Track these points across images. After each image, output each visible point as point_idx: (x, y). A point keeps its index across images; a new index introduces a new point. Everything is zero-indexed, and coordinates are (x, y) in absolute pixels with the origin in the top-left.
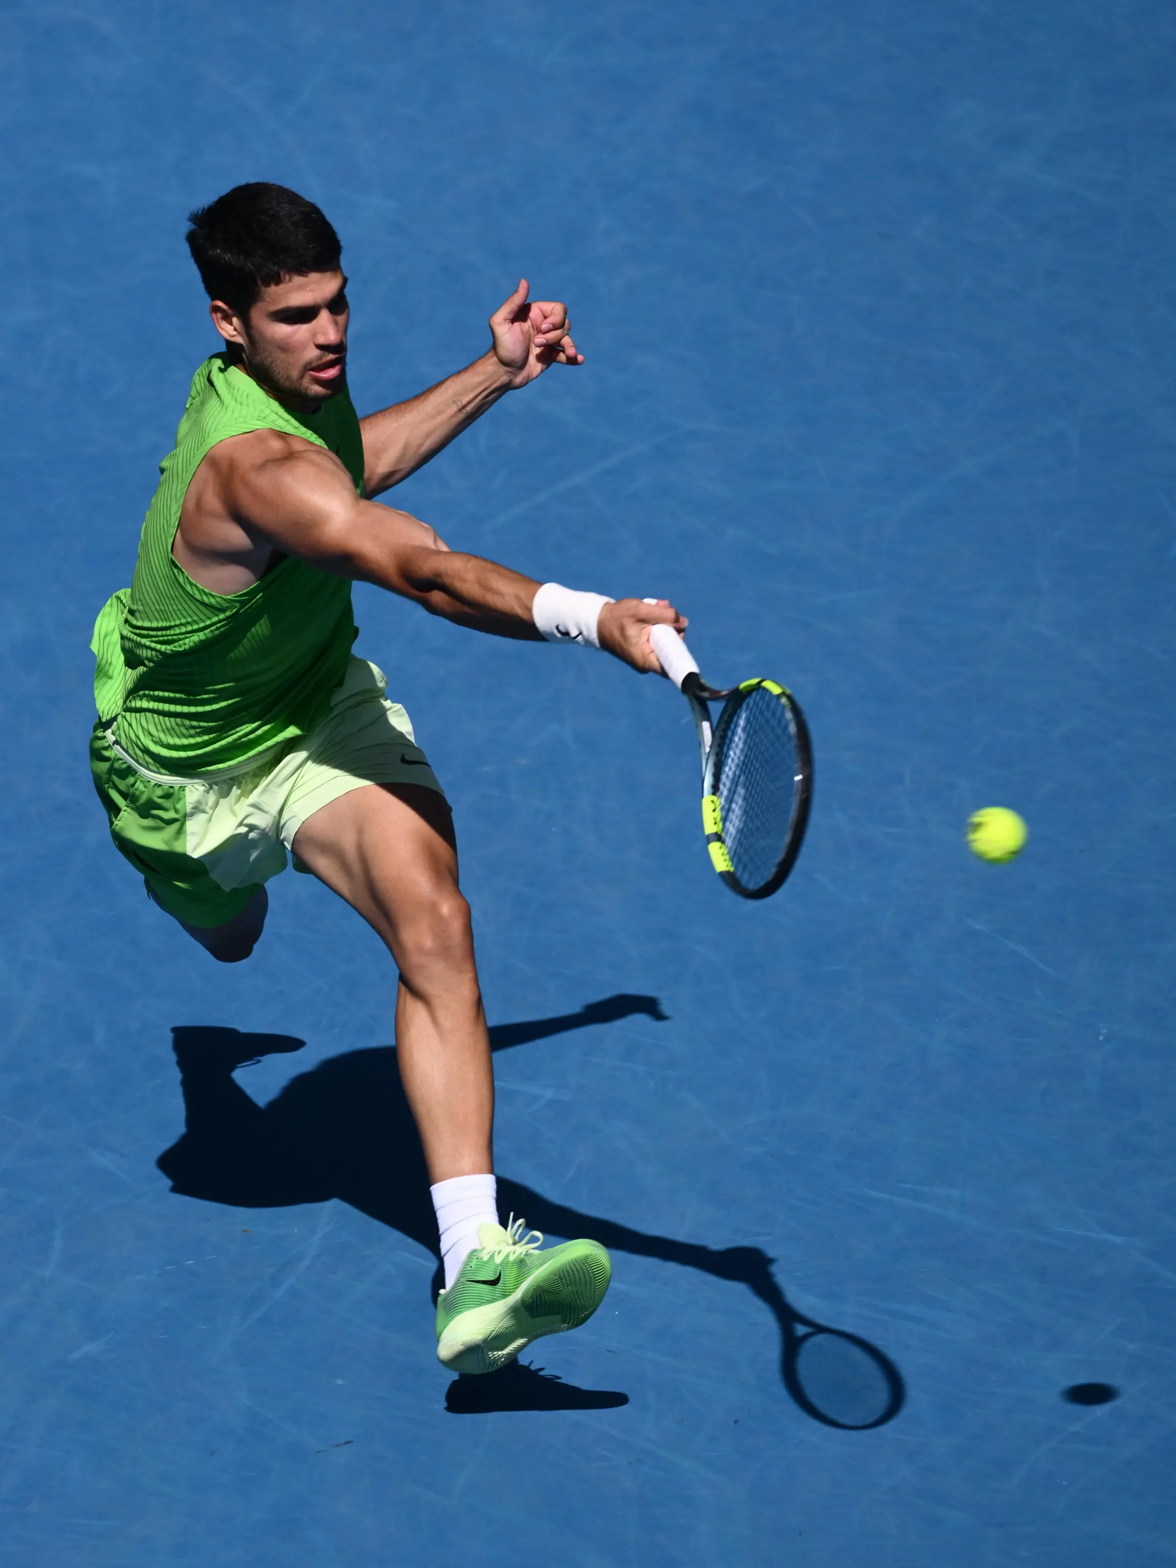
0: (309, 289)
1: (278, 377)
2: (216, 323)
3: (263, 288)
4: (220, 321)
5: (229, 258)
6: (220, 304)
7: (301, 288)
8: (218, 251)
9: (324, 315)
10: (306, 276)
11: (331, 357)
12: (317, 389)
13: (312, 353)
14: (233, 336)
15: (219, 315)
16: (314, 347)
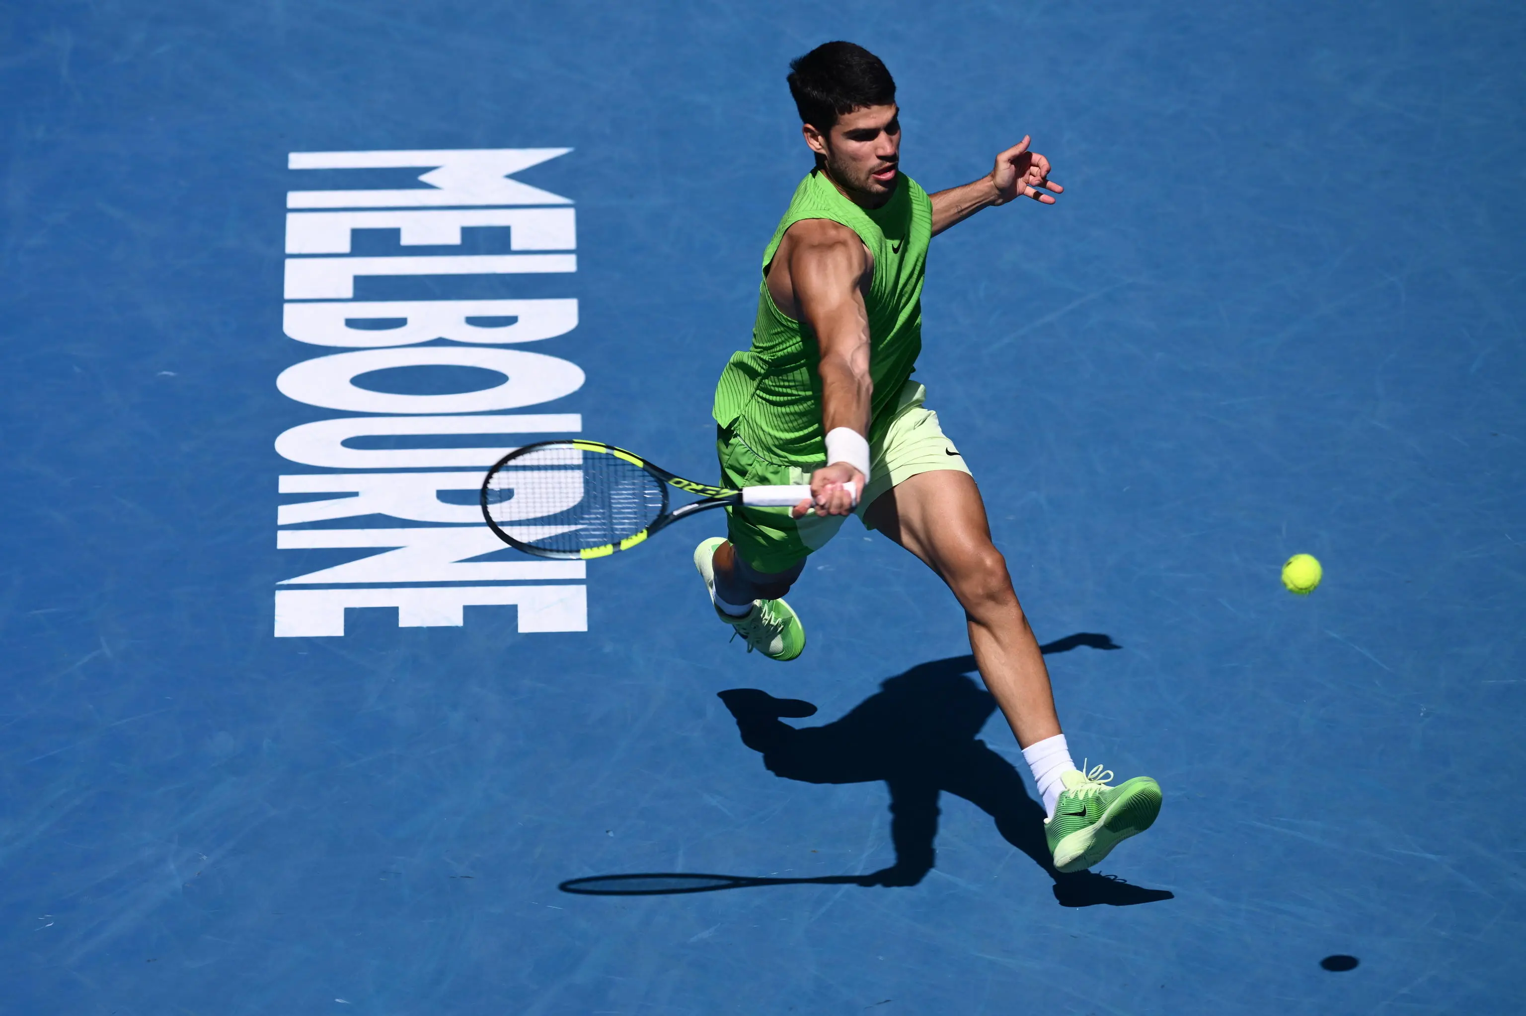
0: (871, 116)
1: (850, 178)
2: (807, 139)
3: (839, 116)
4: (809, 138)
5: (816, 95)
6: (810, 126)
7: (866, 116)
8: (809, 89)
9: (883, 136)
10: (869, 108)
11: (888, 164)
12: (878, 188)
13: (874, 162)
14: (819, 149)
15: (809, 134)
16: (875, 157)
